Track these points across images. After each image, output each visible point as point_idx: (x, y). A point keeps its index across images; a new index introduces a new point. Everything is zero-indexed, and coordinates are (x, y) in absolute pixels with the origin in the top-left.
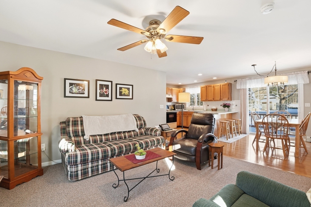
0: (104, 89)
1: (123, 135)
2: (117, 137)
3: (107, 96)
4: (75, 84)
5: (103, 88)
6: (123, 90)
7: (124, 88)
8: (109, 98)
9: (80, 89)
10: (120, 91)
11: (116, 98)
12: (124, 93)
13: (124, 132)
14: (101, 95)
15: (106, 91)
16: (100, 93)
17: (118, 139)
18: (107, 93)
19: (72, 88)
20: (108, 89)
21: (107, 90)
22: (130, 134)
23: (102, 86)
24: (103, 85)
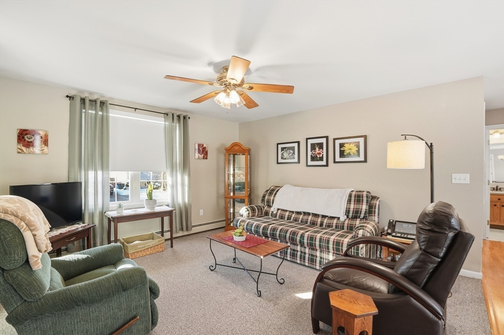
0: (317, 149)
1: (319, 220)
2: (309, 221)
3: (321, 159)
4: (285, 148)
5: (315, 149)
6: (347, 147)
7: (347, 143)
8: (324, 163)
9: (291, 153)
10: (340, 151)
11: (335, 162)
12: (348, 152)
13: (324, 217)
14: (313, 159)
15: (319, 152)
16: (311, 156)
17: (309, 223)
18: (321, 156)
19: (283, 153)
20: (323, 149)
21: (321, 150)
22: (330, 221)
23: (313, 146)
24: (315, 144)
